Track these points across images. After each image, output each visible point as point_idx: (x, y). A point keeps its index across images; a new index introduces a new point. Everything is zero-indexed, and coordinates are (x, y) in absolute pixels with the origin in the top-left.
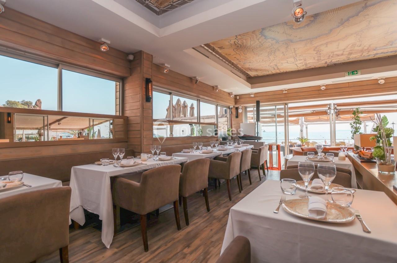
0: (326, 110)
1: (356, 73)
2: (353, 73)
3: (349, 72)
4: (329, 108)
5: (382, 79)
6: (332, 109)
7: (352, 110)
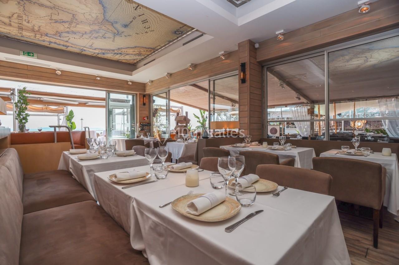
0: (8, 95)
1: (32, 55)
2: (29, 54)
3: (24, 52)
4: (12, 94)
5: (59, 70)
6: (17, 95)
7: (39, 99)
